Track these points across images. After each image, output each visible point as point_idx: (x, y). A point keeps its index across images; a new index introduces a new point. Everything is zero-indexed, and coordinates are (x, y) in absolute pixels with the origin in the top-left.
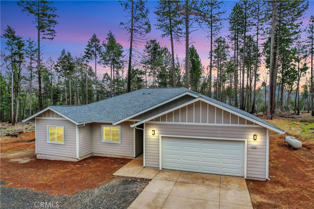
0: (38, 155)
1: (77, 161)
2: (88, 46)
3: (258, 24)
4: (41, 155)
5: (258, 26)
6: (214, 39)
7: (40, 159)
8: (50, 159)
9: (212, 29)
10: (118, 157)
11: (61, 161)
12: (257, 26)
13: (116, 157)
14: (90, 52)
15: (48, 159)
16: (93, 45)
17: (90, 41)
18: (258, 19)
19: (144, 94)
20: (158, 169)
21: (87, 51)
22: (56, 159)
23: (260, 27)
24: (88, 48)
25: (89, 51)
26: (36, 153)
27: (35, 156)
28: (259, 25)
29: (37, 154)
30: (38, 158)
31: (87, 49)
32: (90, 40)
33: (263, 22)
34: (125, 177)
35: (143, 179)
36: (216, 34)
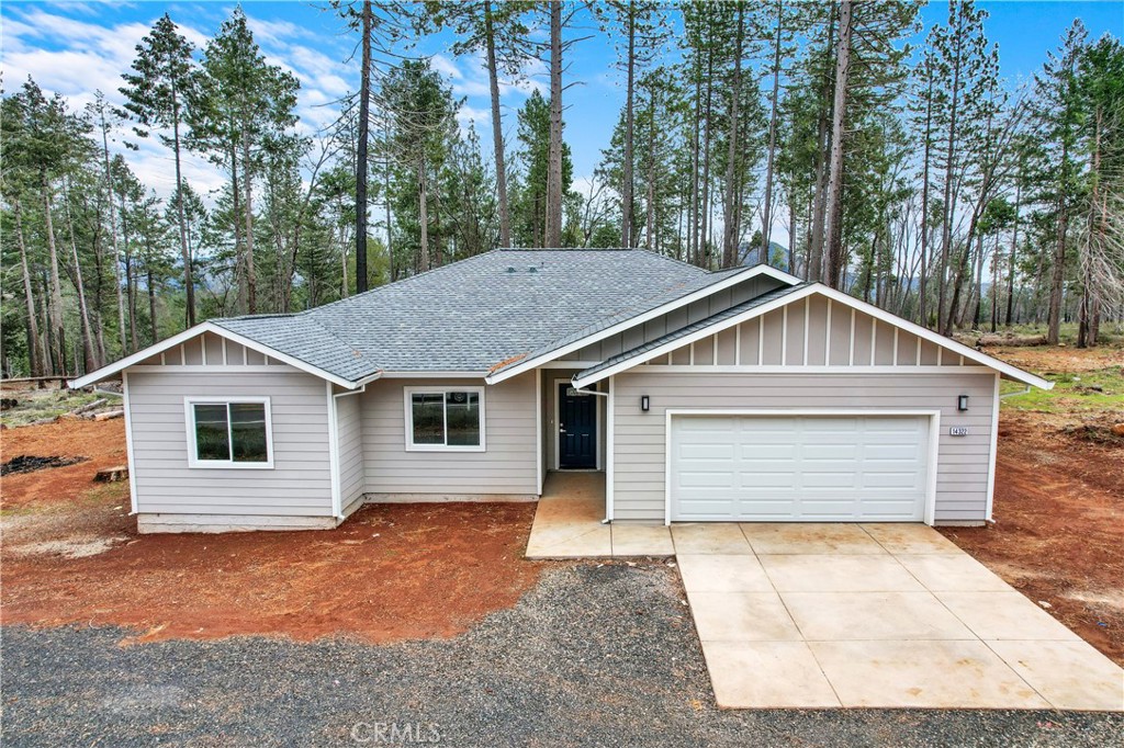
0: (140, 520)
1: (332, 525)
2: (138, 69)
3: (779, 34)
4: (159, 520)
5: (778, 40)
6: (638, 77)
7: (156, 535)
8: (205, 530)
9: (632, 37)
10: (475, 499)
11: (258, 531)
12: (775, 42)
13: (464, 499)
14: (150, 93)
15: (199, 530)
16: (161, 66)
17: (147, 46)
18: (780, 17)
19: (511, 270)
20: (661, 522)
21: (134, 88)
22: (234, 529)
23: (784, 46)
24: (138, 74)
25: (147, 86)
26: (135, 510)
27: (128, 526)
28: (781, 37)
29: (139, 517)
30: (146, 532)
31: (134, 81)
32: (146, 39)
33: (794, 29)
34: (574, 560)
35: (643, 558)
36: (648, 56)
